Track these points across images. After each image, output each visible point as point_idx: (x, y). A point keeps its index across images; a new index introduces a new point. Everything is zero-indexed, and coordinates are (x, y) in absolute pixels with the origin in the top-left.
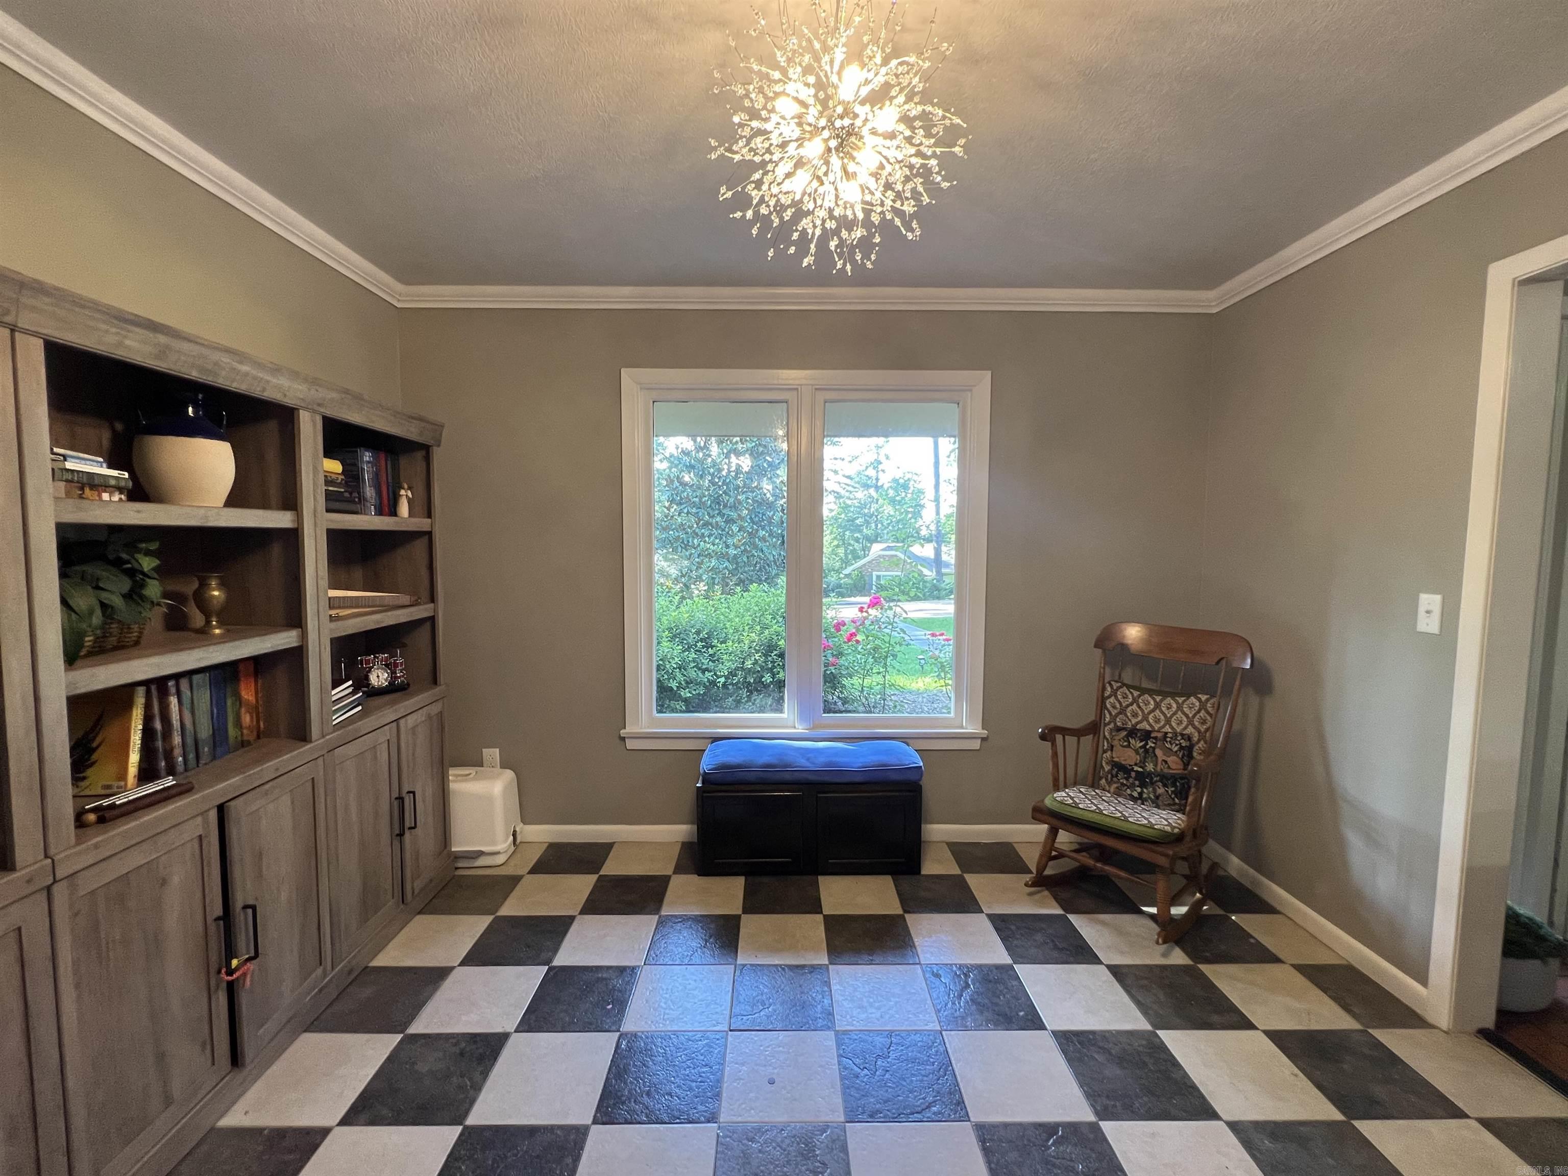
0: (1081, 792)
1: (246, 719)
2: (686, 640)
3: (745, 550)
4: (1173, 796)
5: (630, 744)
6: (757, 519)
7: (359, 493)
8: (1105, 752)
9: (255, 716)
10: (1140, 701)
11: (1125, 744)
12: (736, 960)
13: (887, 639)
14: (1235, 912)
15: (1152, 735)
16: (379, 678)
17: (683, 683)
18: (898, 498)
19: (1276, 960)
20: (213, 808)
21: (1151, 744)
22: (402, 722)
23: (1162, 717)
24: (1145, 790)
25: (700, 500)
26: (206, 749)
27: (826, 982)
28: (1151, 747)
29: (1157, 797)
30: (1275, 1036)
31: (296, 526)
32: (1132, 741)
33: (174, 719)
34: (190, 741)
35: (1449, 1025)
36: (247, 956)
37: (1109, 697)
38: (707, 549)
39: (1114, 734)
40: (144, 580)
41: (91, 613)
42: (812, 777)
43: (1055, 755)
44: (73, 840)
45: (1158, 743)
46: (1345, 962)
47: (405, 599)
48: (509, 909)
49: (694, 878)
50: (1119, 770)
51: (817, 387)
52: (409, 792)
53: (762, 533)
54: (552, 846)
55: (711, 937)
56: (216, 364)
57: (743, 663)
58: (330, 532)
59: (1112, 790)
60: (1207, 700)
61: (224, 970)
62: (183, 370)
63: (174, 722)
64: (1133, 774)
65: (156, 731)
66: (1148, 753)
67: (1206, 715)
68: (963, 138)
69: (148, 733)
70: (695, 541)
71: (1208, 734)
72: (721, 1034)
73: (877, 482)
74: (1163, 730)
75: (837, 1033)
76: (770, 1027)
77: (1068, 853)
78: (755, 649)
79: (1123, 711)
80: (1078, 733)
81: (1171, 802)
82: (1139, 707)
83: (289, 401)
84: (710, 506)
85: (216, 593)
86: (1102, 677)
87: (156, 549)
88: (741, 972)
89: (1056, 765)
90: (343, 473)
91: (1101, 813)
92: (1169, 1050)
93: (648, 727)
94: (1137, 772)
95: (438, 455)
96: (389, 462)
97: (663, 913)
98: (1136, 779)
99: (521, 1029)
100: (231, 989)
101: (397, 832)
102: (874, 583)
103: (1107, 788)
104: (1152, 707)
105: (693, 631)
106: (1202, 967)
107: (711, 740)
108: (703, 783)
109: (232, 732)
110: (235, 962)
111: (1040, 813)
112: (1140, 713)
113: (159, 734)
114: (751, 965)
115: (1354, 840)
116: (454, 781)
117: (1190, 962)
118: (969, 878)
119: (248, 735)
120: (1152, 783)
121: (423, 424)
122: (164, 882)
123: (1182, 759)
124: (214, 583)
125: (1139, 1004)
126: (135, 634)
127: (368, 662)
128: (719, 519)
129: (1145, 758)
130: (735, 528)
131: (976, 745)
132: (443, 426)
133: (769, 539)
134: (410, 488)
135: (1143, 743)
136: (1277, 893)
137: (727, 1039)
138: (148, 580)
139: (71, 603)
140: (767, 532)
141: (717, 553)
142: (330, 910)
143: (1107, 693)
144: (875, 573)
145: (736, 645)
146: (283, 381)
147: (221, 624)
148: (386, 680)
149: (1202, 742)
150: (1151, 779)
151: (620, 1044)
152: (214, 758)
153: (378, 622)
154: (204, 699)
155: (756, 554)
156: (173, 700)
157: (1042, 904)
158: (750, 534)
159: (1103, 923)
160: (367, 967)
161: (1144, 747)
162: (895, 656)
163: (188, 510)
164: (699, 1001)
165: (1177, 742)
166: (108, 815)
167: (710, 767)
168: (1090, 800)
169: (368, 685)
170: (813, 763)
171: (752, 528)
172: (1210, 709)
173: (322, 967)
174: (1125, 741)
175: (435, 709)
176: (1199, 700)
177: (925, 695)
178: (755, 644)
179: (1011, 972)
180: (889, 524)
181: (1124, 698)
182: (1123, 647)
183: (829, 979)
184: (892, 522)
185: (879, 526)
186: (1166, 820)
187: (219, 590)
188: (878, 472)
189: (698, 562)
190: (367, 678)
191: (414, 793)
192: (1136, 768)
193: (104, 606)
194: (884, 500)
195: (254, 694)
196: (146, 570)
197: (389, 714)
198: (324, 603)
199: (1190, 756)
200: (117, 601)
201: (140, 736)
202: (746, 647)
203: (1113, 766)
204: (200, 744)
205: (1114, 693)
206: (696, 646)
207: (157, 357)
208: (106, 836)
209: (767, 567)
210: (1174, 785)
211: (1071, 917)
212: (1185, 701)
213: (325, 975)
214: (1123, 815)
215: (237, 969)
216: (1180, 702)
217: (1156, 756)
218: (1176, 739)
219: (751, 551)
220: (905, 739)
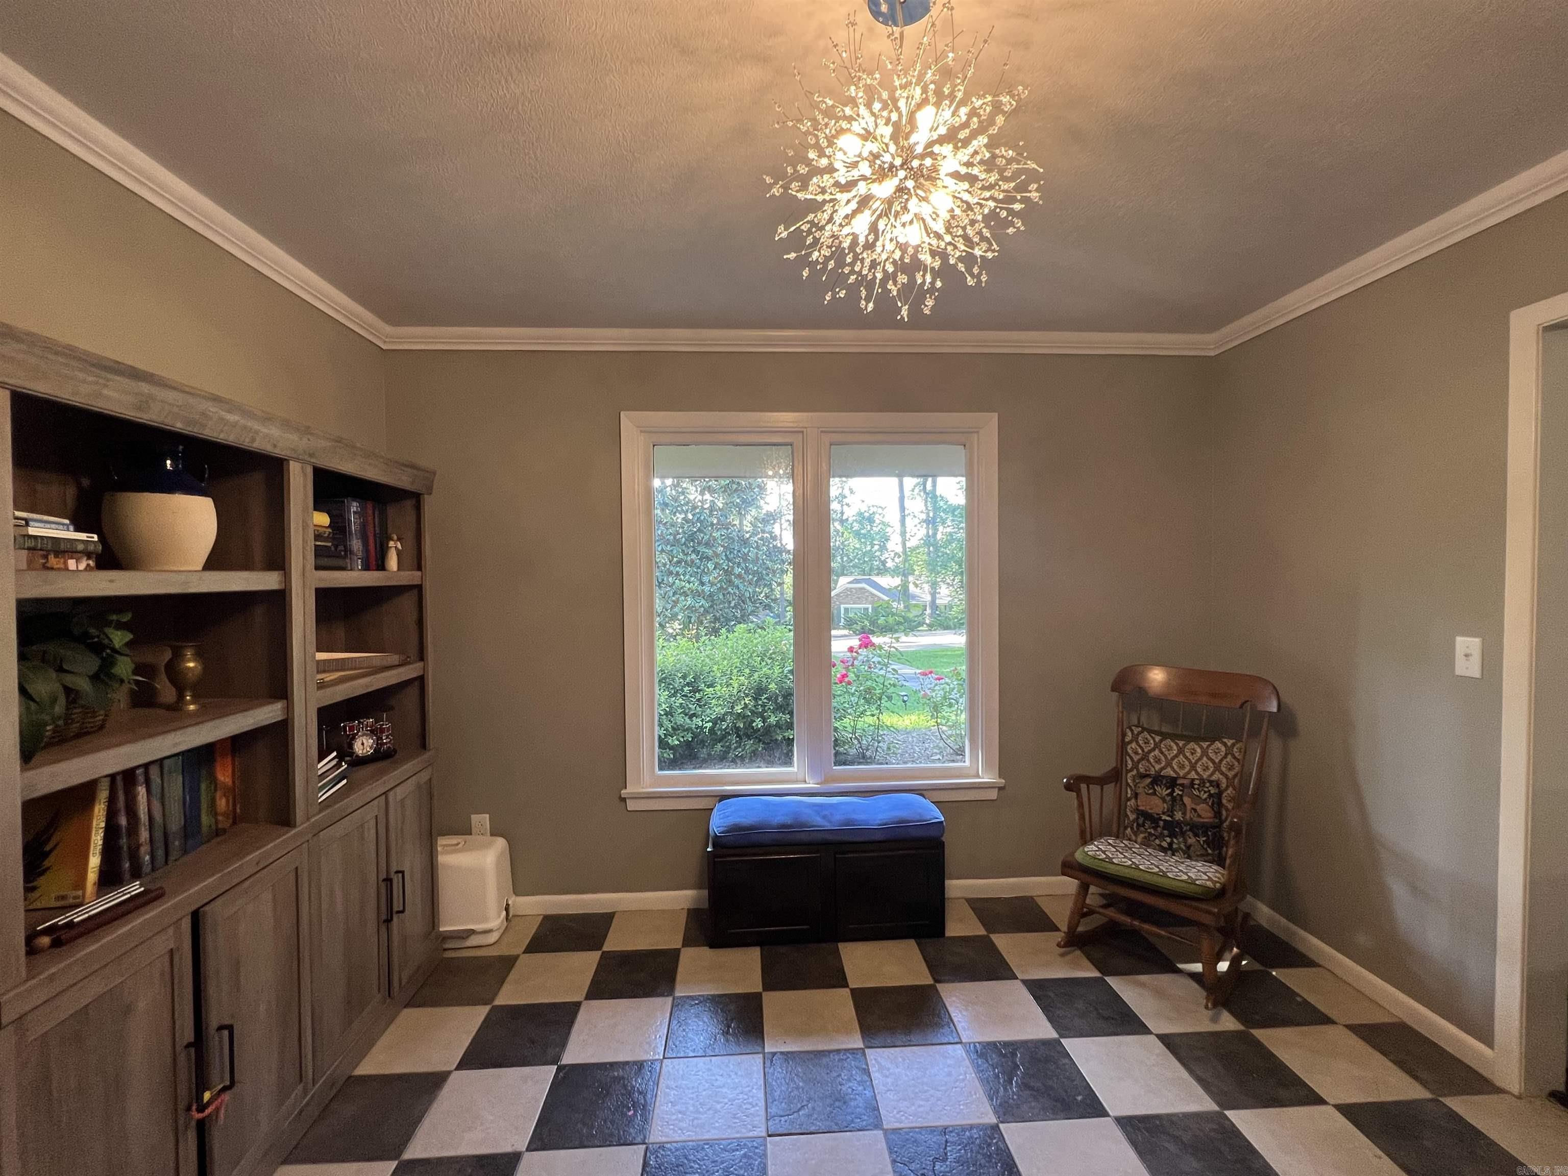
0: (1110, 844)
1: (222, 804)
2: (671, 684)
3: (721, 587)
4: (1205, 846)
5: (631, 805)
6: (732, 556)
7: (345, 547)
8: (1129, 799)
9: (231, 801)
10: (1162, 746)
11: (1151, 791)
12: (764, 1048)
13: (881, 680)
14: (1274, 967)
15: (1179, 782)
16: (363, 745)
17: (670, 730)
18: (863, 532)
19: (1327, 1020)
20: (187, 915)
21: (1177, 792)
22: (391, 794)
23: (1187, 763)
24: (1175, 840)
25: (675, 538)
26: (177, 843)
27: (864, 1069)
28: (1178, 794)
29: (1189, 847)
30: (1349, 1111)
31: (282, 587)
32: (1158, 789)
33: (142, 812)
34: (159, 835)
35: (1520, 1090)
36: (221, 1086)
37: (1130, 742)
38: (682, 588)
39: (1137, 781)
40: (112, 657)
41: (54, 701)
42: (830, 837)
43: (1081, 805)
44: (24, 974)
45: (1185, 790)
46: (1397, 1020)
47: (394, 659)
48: (507, 996)
49: (705, 951)
50: (1146, 819)
51: (823, 429)
52: (397, 872)
53: (737, 570)
54: (547, 918)
55: (732, 1020)
56: (203, 414)
57: (733, 707)
58: (318, 591)
59: (1139, 840)
60: (1233, 745)
61: (194, 1107)
62: (167, 421)
63: (142, 816)
64: (1161, 823)
65: (122, 826)
66: (1175, 801)
67: (1233, 760)
68: (1036, 183)
69: (111, 831)
70: (670, 579)
71: (1236, 781)
72: (759, 1140)
73: (842, 516)
74: (1189, 776)
75: (886, 1132)
76: (813, 1129)
77: (1097, 909)
78: (744, 693)
79: (1145, 757)
80: (1101, 781)
81: (1203, 852)
82: (1162, 753)
83: (278, 452)
84: (685, 543)
85: (191, 665)
86: (1120, 723)
87: (128, 621)
88: (772, 1062)
89: (1082, 817)
90: (330, 526)
91: (1137, 868)
92: (1240, 1133)
93: (650, 786)
94: (1165, 821)
95: (430, 505)
96: (377, 513)
97: (678, 994)
98: (1164, 828)
99: (534, 1146)
100: (202, 1128)
101: (384, 917)
102: (842, 616)
103: (1134, 838)
104: (1175, 752)
105: (680, 675)
106: (1257, 1033)
107: (718, 798)
108: (714, 846)
109: (205, 819)
110: (207, 1096)
111: (1069, 868)
112: (1163, 758)
113: (124, 831)
114: (782, 1053)
115: (1399, 890)
116: (442, 853)
117: (1242, 1028)
118: (995, 938)
119: (224, 823)
120: (1183, 834)
121: (415, 472)
122: (128, 1010)
123: (1212, 807)
124: (189, 653)
125: (1200, 1080)
126: (101, 718)
127: (352, 729)
128: (694, 556)
129: (1173, 806)
130: (711, 566)
131: (993, 795)
132: (434, 473)
133: (746, 576)
134: (399, 539)
135: (1169, 791)
136: (1313, 944)
137: (765, 1145)
138: (117, 656)
139: (30, 691)
140: (742, 569)
141: (692, 591)
142: (313, 1014)
143: (1127, 739)
144: (842, 606)
145: (725, 689)
146: (274, 431)
147: (195, 699)
148: (371, 748)
149: (1231, 789)
150: (1181, 828)
151: (647, 1158)
152: (185, 852)
153: (367, 686)
154: (176, 786)
155: (732, 592)
156: (142, 791)
157: (1076, 965)
158: (726, 571)
159: (1143, 985)
160: (350, 1077)
161: (1171, 794)
162: (890, 698)
163: (165, 576)
164: (729, 1101)
165: (1206, 789)
166: (64, 936)
167: (722, 829)
168: (1121, 853)
169: (352, 754)
170: (830, 822)
171: (728, 565)
172: (1237, 755)
173: (302, 1085)
174: (1151, 789)
175: (424, 777)
176: (1225, 744)
177: (914, 735)
178: (745, 687)
179: (1059, 1048)
180: (855, 557)
181: (1145, 743)
182: (1142, 691)
183: (867, 1065)
184: (857, 554)
185: (845, 559)
186: (1205, 873)
187: (194, 660)
188: (842, 505)
189: (673, 601)
190: (351, 746)
191: (403, 872)
192: (1164, 817)
193: (68, 690)
194: (850, 533)
195: (230, 776)
196: (117, 646)
197: (378, 788)
198: (311, 668)
199: (1220, 804)
200: (83, 684)
201: (102, 835)
202: (735, 691)
203: (1138, 814)
204: (171, 838)
205: (1135, 739)
206: (683, 691)
207: (139, 409)
208: (62, 965)
209: (742, 604)
210: (1205, 834)
211: (1110, 980)
212: (1209, 746)
213: (305, 1092)
214: (1161, 871)
215: (209, 1103)
216: (1205, 746)
217: (1184, 804)
218: (1204, 786)
219: (726, 589)
220: (920, 791)
